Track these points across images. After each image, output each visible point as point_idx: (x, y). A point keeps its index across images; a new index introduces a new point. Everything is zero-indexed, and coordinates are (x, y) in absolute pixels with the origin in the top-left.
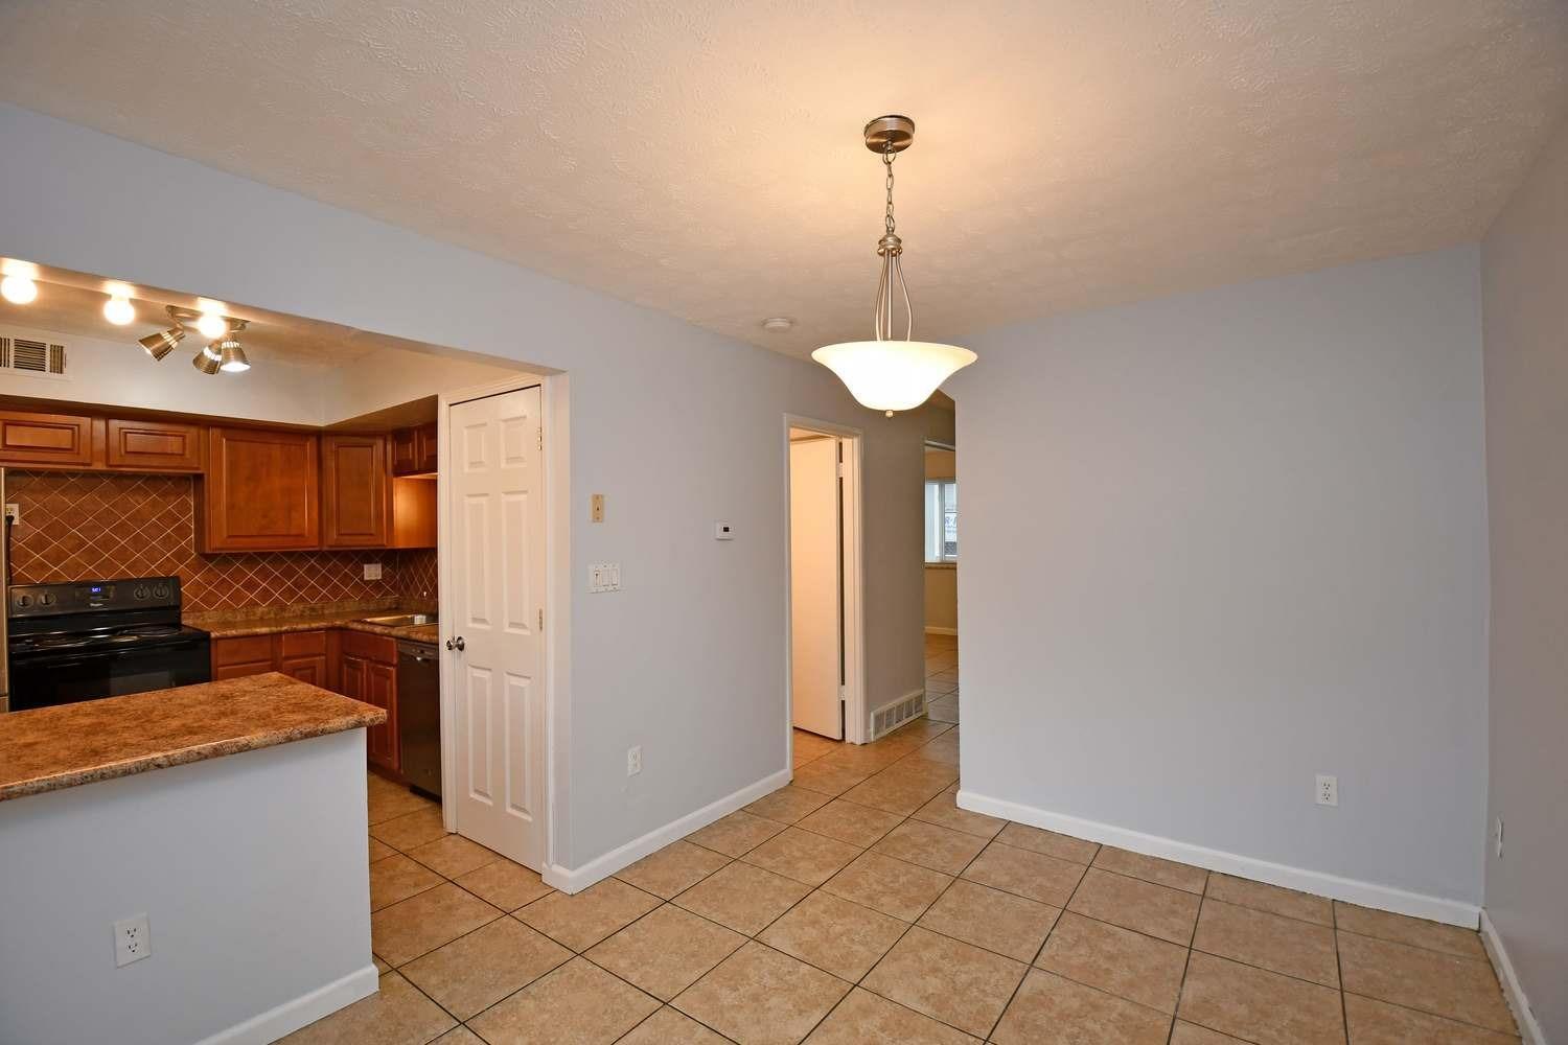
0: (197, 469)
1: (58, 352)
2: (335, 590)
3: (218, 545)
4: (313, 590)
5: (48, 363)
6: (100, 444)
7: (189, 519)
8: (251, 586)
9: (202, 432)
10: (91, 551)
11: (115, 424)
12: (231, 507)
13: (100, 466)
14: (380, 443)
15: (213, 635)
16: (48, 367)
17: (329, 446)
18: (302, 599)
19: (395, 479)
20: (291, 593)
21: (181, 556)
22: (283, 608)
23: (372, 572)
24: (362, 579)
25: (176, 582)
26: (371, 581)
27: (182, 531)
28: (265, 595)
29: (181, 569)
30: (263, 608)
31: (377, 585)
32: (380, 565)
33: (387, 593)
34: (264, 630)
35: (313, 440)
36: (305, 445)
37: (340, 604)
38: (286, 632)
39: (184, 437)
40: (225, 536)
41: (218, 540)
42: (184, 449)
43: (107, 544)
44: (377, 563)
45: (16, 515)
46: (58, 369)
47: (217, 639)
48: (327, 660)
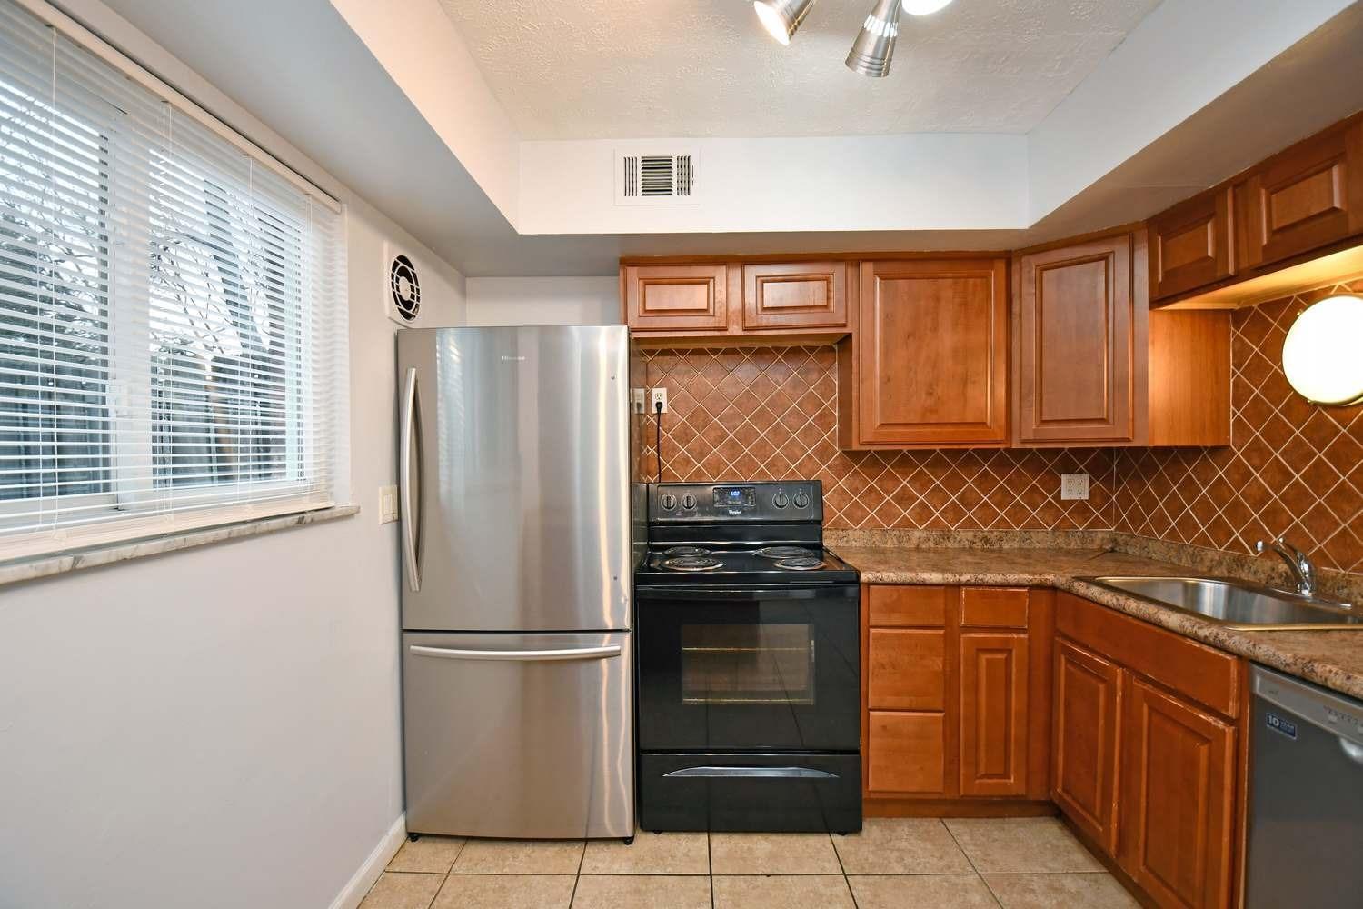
0: (844, 326)
1: (685, 162)
2: (1018, 514)
3: (868, 438)
4: (987, 515)
5: (675, 185)
6: (736, 303)
7: (832, 404)
8: (904, 499)
9: (850, 271)
10: (733, 444)
11: (753, 272)
12: (886, 380)
13: (736, 330)
15: (865, 577)
16: (675, 191)
17: (1026, 270)
18: (970, 524)
20: (955, 512)
21: (824, 452)
22: (946, 535)
23: (1074, 488)
24: (1057, 497)
25: (817, 488)
26: (1071, 502)
27: (824, 419)
28: (924, 512)
29: (823, 472)
30: (918, 533)
31: (1080, 508)
32: (1086, 477)
33: (1096, 524)
34: (935, 577)
35: (1000, 266)
36: (986, 277)
37: (1026, 536)
38: (968, 584)
39: (827, 280)
40: (878, 424)
41: (869, 428)
42: (828, 298)
43: (747, 436)
44: (1081, 472)
45: (664, 400)
46: (686, 189)
47: (869, 584)
48: (1029, 639)
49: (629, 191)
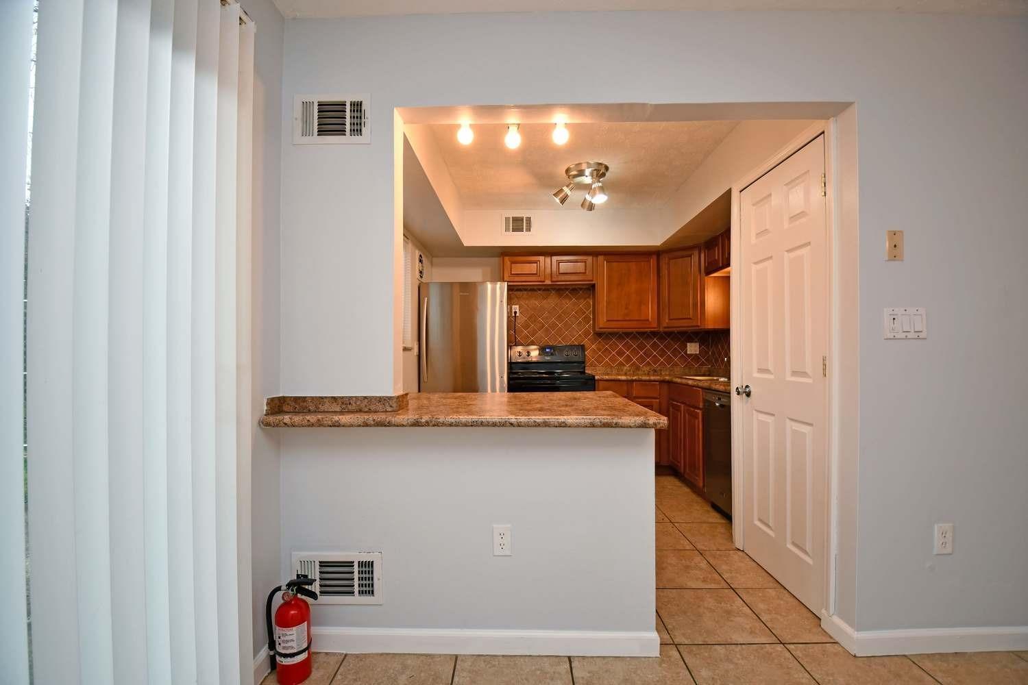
0: (592, 281)
1: (529, 219)
2: (669, 360)
3: (601, 326)
4: (656, 360)
5: (525, 227)
6: (548, 271)
7: (589, 313)
8: (620, 353)
9: (594, 258)
10: (547, 330)
11: (555, 258)
12: (608, 303)
13: (548, 282)
14: (696, 253)
15: (596, 378)
16: (525, 230)
17: (664, 260)
18: (649, 364)
19: (706, 278)
20: (642, 359)
21: (586, 334)
22: (638, 368)
23: (693, 348)
24: (686, 353)
25: (583, 348)
26: (691, 355)
27: (586, 319)
28: (628, 359)
29: (586, 342)
30: (627, 367)
31: (695, 358)
32: (697, 345)
33: (703, 364)
34: (623, 378)
35: (655, 257)
36: (649, 261)
37: (671, 369)
38: (637, 381)
39: (585, 262)
40: (605, 320)
41: (602, 321)
42: (585, 270)
43: (554, 326)
44: (696, 342)
45: (518, 311)
46: (529, 230)
47: (598, 380)
48: (660, 402)
49: (507, 230)
